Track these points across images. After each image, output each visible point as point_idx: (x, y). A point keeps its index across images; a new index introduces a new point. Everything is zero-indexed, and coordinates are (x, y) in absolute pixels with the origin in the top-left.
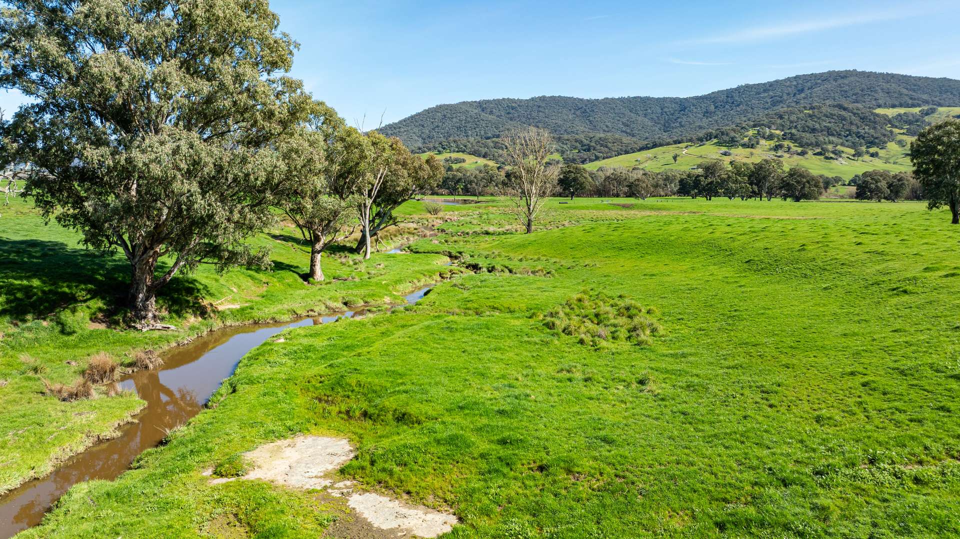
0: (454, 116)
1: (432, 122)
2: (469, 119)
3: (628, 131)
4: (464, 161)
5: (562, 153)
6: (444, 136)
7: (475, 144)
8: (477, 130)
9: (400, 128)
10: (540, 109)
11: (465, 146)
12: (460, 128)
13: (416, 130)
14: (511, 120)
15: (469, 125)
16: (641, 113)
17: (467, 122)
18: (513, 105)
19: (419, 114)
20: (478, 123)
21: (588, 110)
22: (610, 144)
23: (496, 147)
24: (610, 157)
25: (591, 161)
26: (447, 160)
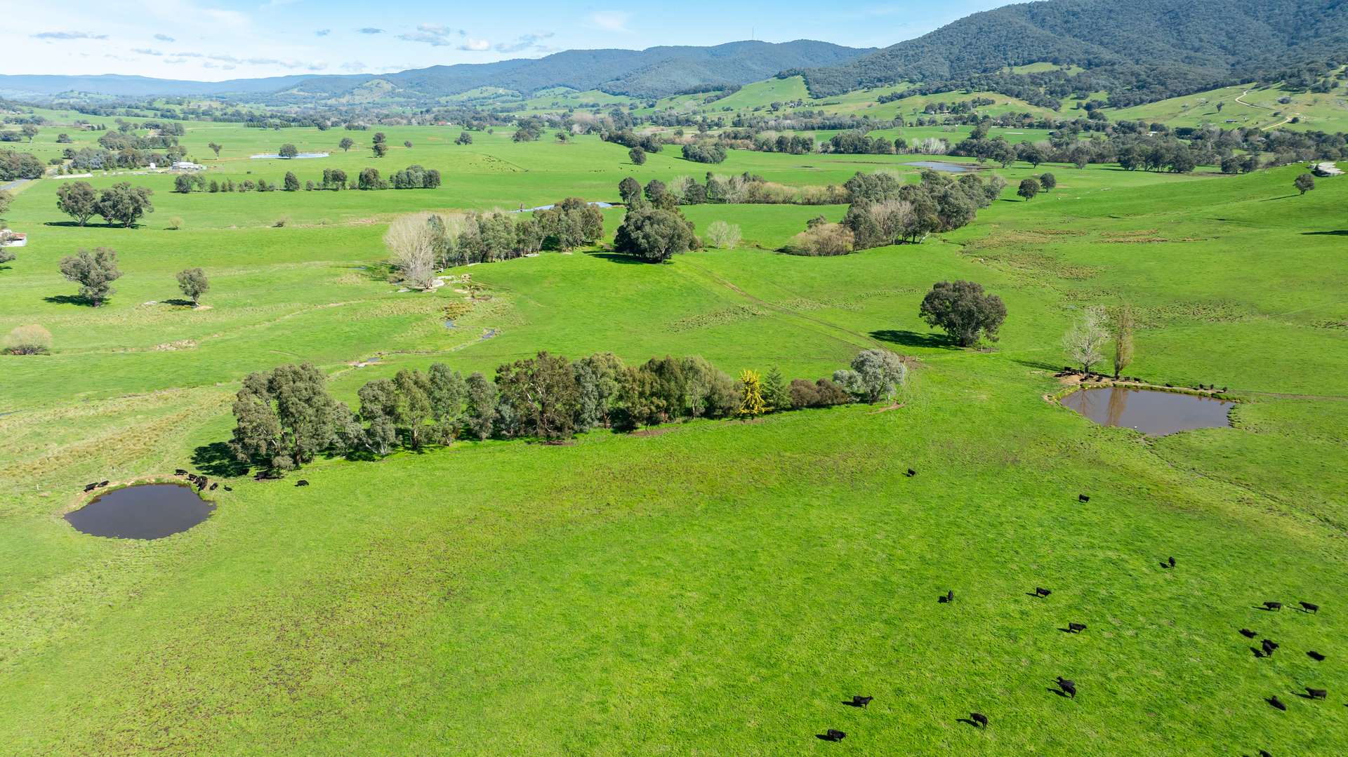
0: (993, 29)
1: (964, 38)
2: (1010, 35)
3: (1230, 46)
4: (993, 102)
5: (1110, 90)
6: (977, 58)
7: (1008, 80)
8: (1020, 50)
9: (923, 47)
10: (1113, 15)
11: (997, 83)
12: (999, 46)
13: (943, 49)
14: (1069, 31)
15: (1010, 43)
16: (1261, 14)
17: (1008, 38)
18: (1076, 9)
19: (947, 28)
20: (1022, 41)
21: (1180, 14)
22: (1169, 81)
23: (1033, 83)
24: (1159, 100)
25: (1136, 104)
26: (974, 102)
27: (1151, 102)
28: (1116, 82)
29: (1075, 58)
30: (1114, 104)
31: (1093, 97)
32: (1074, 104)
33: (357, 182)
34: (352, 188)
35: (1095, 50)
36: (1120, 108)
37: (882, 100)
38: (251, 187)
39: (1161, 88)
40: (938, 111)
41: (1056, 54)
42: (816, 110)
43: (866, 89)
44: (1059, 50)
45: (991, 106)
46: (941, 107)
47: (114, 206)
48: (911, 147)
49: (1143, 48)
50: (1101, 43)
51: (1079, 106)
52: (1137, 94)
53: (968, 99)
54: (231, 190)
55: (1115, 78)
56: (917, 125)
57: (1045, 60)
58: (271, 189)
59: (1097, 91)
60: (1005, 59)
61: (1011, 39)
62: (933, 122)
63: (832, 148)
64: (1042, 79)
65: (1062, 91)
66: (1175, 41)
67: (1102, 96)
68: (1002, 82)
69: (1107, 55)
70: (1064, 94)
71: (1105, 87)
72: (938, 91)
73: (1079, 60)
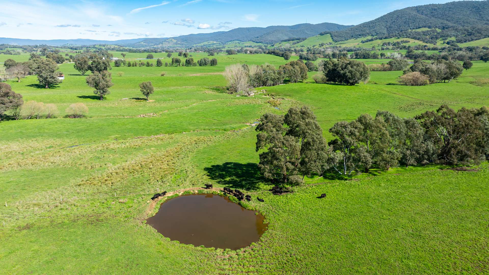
0: (403, 16)
1: (392, 20)
2: (410, 18)
4: (409, 42)
5: (457, 36)
6: (398, 27)
7: (414, 34)
8: (415, 23)
9: (376, 23)
10: (450, 9)
11: (410, 35)
12: (406, 22)
13: (384, 24)
14: (433, 16)
17: (409, 19)
18: (435, 8)
19: (385, 16)
20: (415, 20)
22: (482, 32)
23: (424, 35)
24: (479, 39)
25: (469, 41)
26: (402, 42)
27: (476, 40)
28: (458, 33)
29: (437, 26)
30: (460, 41)
31: (449, 39)
32: (442, 42)
33: (185, 63)
34: (183, 65)
35: (446, 23)
36: (462, 43)
37: (363, 42)
38: (144, 65)
39: (480, 35)
40: (388, 45)
41: (430, 24)
42: (338, 46)
43: (355, 39)
44: (431, 23)
45: (409, 43)
46: (389, 43)
47: (96, 67)
48: (387, 56)
49: (466, 21)
50: (447, 20)
51: (444, 43)
52: (469, 38)
53: (399, 40)
54: (136, 66)
55: (458, 32)
56: (381, 50)
57: (425, 27)
58: (152, 65)
59: (451, 37)
60: (409, 27)
61: (411, 19)
62: (388, 49)
63: (354, 57)
64: (427, 33)
65: (436, 37)
66: (479, 18)
67: (453, 39)
68: (412, 34)
69: (450, 24)
70: (437, 38)
71: (454, 35)
72: (386, 38)
73: (439, 26)
